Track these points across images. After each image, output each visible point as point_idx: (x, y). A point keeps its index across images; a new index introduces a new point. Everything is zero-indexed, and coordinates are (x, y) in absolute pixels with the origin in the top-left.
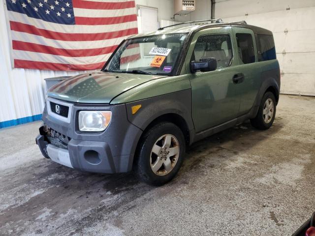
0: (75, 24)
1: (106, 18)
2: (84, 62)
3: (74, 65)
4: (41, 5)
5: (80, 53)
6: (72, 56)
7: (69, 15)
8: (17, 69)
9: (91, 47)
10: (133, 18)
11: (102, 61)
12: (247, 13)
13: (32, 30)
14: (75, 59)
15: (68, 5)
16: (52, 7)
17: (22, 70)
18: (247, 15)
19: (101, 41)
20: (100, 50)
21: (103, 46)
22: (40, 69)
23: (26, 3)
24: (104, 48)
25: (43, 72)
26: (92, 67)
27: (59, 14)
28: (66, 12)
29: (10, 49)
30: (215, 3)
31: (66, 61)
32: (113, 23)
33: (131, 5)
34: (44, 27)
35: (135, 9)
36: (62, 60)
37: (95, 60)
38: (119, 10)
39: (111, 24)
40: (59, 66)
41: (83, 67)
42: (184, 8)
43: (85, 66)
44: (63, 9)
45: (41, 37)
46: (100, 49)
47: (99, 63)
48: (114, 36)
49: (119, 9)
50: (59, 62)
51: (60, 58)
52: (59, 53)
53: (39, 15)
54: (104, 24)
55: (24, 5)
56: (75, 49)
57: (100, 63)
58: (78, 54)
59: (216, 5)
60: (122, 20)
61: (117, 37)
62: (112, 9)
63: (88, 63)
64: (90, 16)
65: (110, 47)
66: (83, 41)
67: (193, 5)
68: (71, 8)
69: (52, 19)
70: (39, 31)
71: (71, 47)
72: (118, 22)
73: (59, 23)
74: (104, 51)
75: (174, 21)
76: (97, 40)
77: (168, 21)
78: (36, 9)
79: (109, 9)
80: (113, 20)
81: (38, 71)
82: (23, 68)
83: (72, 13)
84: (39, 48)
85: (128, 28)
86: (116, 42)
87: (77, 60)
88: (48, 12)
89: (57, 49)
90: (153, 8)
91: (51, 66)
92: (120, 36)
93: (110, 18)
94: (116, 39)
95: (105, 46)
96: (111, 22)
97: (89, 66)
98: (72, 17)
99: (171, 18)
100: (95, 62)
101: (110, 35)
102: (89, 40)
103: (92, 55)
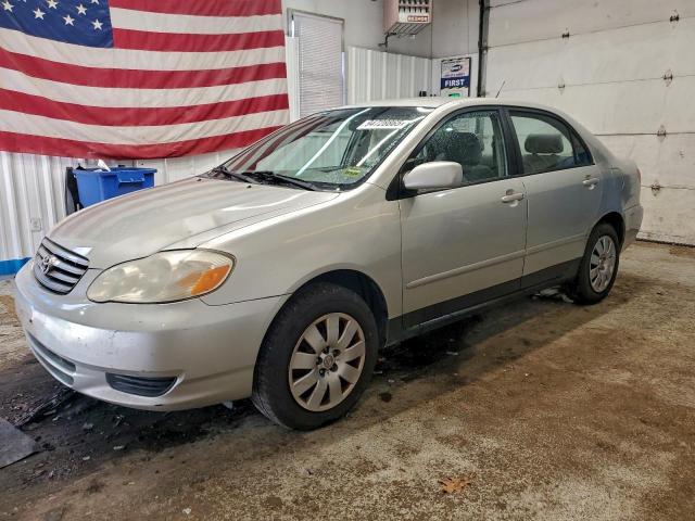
0: (112, 46)
1: (197, 36)
2: (133, 140)
3: (103, 145)
5: (124, 116)
7: (98, 25)
9: (154, 105)
10: (274, 39)
11: (184, 139)
12: (566, 33)
16: (52, 4)
18: (568, 35)
19: (182, 90)
20: (179, 113)
21: (186, 104)
24: (189, 108)
25: (18, 156)
26: (155, 151)
27: (69, 20)
28: (90, 16)
30: (489, 8)
31: (82, 135)
32: (219, 48)
35: (281, 17)
37: (161, 137)
38: (236, 19)
39: (213, 50)
40: (63, 146)
41: (128, 150)
42: (403, 17)
43: (133, 147)
44: (82, 10)
46: (177, 109)
47: (174, 144)
48: (219, 79)
50: (64, 137)
52: (63, 113)
53: (14, 21)
54: (192, 50)
56: (108, 106)
57: (177, 143)
58: (115, 118)
59: (493, 14)
60: (242, 41)
61: (229, 82)
62: (217, 14)
63: (143, 143)
65: (205, 106)
66: (134, 87)
67: (427, 9)
68: (103, 7)
69: (50, 32)
70: (11, 59)
72: (231, 48)
73: (69, 41)
74: (189, 115)
75: (386, 50)
76: (171, 87)
77: (370, 51)
78: (8, 6)
79: (208, 14)
80: (217, 41)
83: (106, 19)
84: (11, 100)
85: (258, 63)
86: (223, 93)
87: (115, 134)
88: (39, 14)
89: (62, 104)
90: (331, 17)
92: (237, 82)
93: (208, 36)
94: (223, 87)
95: (193, 104)
96: (214, 45)
97: (147, 149)
98: (106, 30)
99: (380, 45)
100: (164, 140)
101: (208, 78)
102: (149, 87)
103: (155, 124)
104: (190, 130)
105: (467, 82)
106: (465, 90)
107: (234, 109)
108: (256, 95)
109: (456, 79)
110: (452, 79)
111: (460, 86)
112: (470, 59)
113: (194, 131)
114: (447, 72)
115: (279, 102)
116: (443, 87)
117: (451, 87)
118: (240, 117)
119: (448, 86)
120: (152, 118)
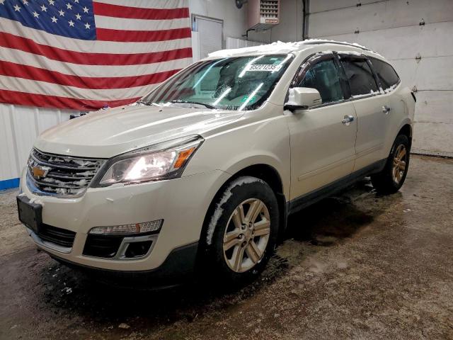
0: (95, 39)
1: (144, 32)
3: (91, 101)
4: (44, 8)
5: (102, 82)
6: (90, 88)
7: (88, 26)
9: (120, 75)
10: (185, 33)
11: (136, 97)
12: (357, 30)
13: (28, 46)
14: (94, 93)
15: (86, 10)
16: (62, 13)
17: (12, 107)
19: (136, 66)
20: (133, 81)
21: (138, 75)
22: (38, 106)
23: (21, 4)
24: (139, 77)
26: (120, 104)
27: (71, 24)
28: (83, 21)
30: (308, 14)
31: (80, 95)
32: (155, 40)
33: (183, 13)
34: (47, 42)
35: (189, 20)
36: (72, 93)
37: (125, 95)
38: (164, 21)
39: (152, 41)
40: (68, 103)
42: (263, 20)
43: (109, 102)
44: (78, 17)
45: (43, 57)
46: (132, 78)
47: (130, 100)
48: (155, 59)
49: (165, 19)
50: (69, 97)
51: (71, 90)
52: (69, 82)
53: (40, 24)
54: (140, 41)
55: (17, 8)
56: (94, 76)
57: (133, 99)
58: (98, 84)
59: (311, 17)
60: (168, 36)
61: (160, 61)
62: (154, 18)
63: (114, 99)
64: (120, 28)
66: (107, 65)
67: (276, 16)
68: (91, 15)
69: (61, 32)
70: (39, 49)
71: (88, 74)
72: (162, 39)
73: (72, 36)
74: (139, 81)
75: (247, 40)
76: (129, 64)
77: (238, 40)
78: (36, 15)
79: (149, 19)
80: (154, 35)
81: (36, 109)
82: (12, 103)
83: (92, 23)
84: (38, 73)
85: (177, 48)
86: (157, 67)
87: (97, 94)
88: (54, 20)
89: (67, 76)
90: (216, 19)
91: (56, 102)
92: (165, 60)
93: (149, 32)
94: (158, 63)
95: (141, 75)
96: (152, 38)
98: (92, 29)
99: (243, 36)
100: (125, 97)
101: (149, 58)
102: (117, 64)
103: (120, 87)
104: (139, 91)
113: (142, 91)
120: (119, 83)
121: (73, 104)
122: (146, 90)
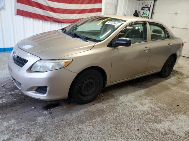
2: (63, 18)
3: (55, 18)
5: (61, 11)
6: (55, 13)
8: (18, 16)
9: (68, 8)
11: (75, 18)
14: (57, 15)
17: (21, 17)
19: (76, 5)
21: (76, 9)
22: (33, 18)
24: (77, 10)
25: (35, 20)
29: (15, 2)
31: (51, 15)
37: (70, 17)
40: (46, 18)
41: (61, 20)
43: (63, 20)
46: (74, 10)
47: (72, 20)
48: (85, 3)
50: (46, 15)
51: (47, 13)
52: (46, 9)
56: (58, 8)
58: (59, 11)
65: (81, 10)
66: (64, 3)
71: (55, 6)
74: (77, 12)
76: (73, 4)
81: (31, 19)
82: (22, 15)
84: (34, 4)
87: (58, 15)
89: (46, 6)
91: (41, 17)
92: (90, 4)
94: (86, 5)
95: (78, 9)
97: (66, 20)
100: (70, 18)
102: (68, 3)
103: (68, 13)
104: (76, 16)
105: (149, 9)
106: (148, 11)
107: (88, 11)
108: (94, 8)
109: (146, 8)
110: (145, 8)
111: (147, 10)
112: (151, 2)
113: (78, 16)
114: (144, 6)
115: (99, 10)
116: (142, 10)
117: (144, 10)
118: (89, 14)
119: (143, 10)
120: (68, 12)
121: (48, 19)
122: (80, 16)
